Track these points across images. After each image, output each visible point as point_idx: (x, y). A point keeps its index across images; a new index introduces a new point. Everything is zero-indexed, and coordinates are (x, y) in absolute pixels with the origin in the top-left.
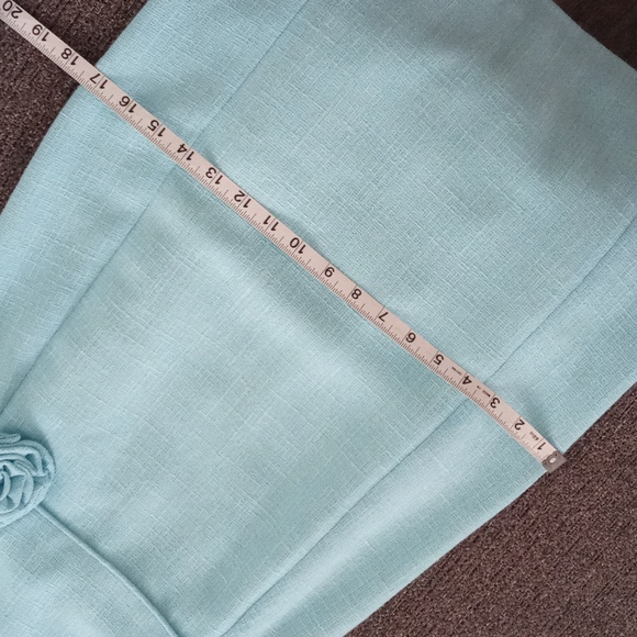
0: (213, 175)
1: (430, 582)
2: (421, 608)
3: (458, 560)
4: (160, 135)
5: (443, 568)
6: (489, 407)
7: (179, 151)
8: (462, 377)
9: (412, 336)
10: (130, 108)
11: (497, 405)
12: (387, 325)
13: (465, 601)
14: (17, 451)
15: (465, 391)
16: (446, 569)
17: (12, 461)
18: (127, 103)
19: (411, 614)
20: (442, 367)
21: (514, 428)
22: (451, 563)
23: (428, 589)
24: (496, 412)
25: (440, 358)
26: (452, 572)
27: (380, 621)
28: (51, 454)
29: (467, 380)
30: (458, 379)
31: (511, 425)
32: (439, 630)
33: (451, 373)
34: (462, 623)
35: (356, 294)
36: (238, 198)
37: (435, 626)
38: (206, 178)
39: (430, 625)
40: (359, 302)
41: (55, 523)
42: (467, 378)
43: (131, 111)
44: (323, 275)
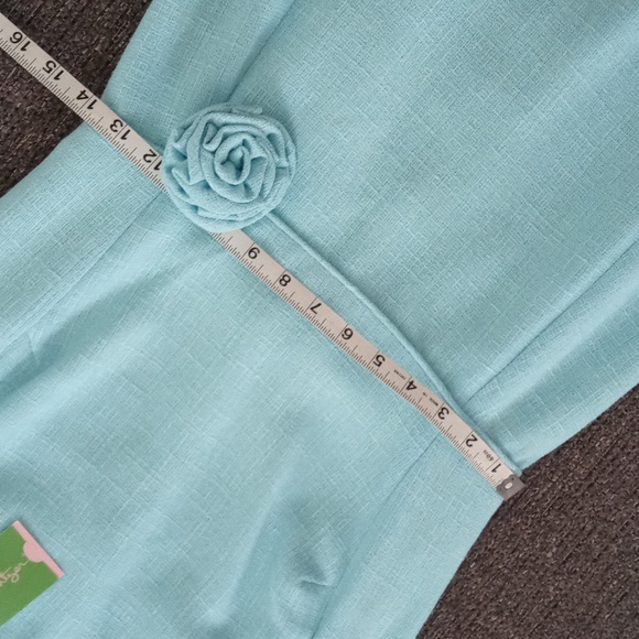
0: (119, 128)
1: (590, 474)
2: (579, 507)
3: (625, 447)
4: (56, 78)
5: (605, 456)
6: (437, 417)
7: (79, 98)
8: (404, 383)
9: (349, 332)
10: (22, 45)
11: (445, 415)
12: (320, 318)
13: (631, 496)
14: (259, 123)
15: (409, 398)
16: (610, 457)
17: (254, 137)
18: (19, 40)
19: (566, 514)
20: (383, 369)
21: (464, 445)
22: (616, 450)
23: (588, 483)
24: (445, 424)
25: (380, 359)
26: (617, 462)
27: (529, 523)
28: (294, 141)
29: (411, 386)
30: (402, 383)
31: (461, 440)
32: (600, 533)
33: (393, 377)
34: (627, 524)
35: (284, 280)
36: (148, 158)
37: (595, 528)
38: (110, 131)
39: (589, 527)
40: (288, 290)
41: (293, 236)
42: (411, 383)
43: (23, 49)
44: (247, 256)
